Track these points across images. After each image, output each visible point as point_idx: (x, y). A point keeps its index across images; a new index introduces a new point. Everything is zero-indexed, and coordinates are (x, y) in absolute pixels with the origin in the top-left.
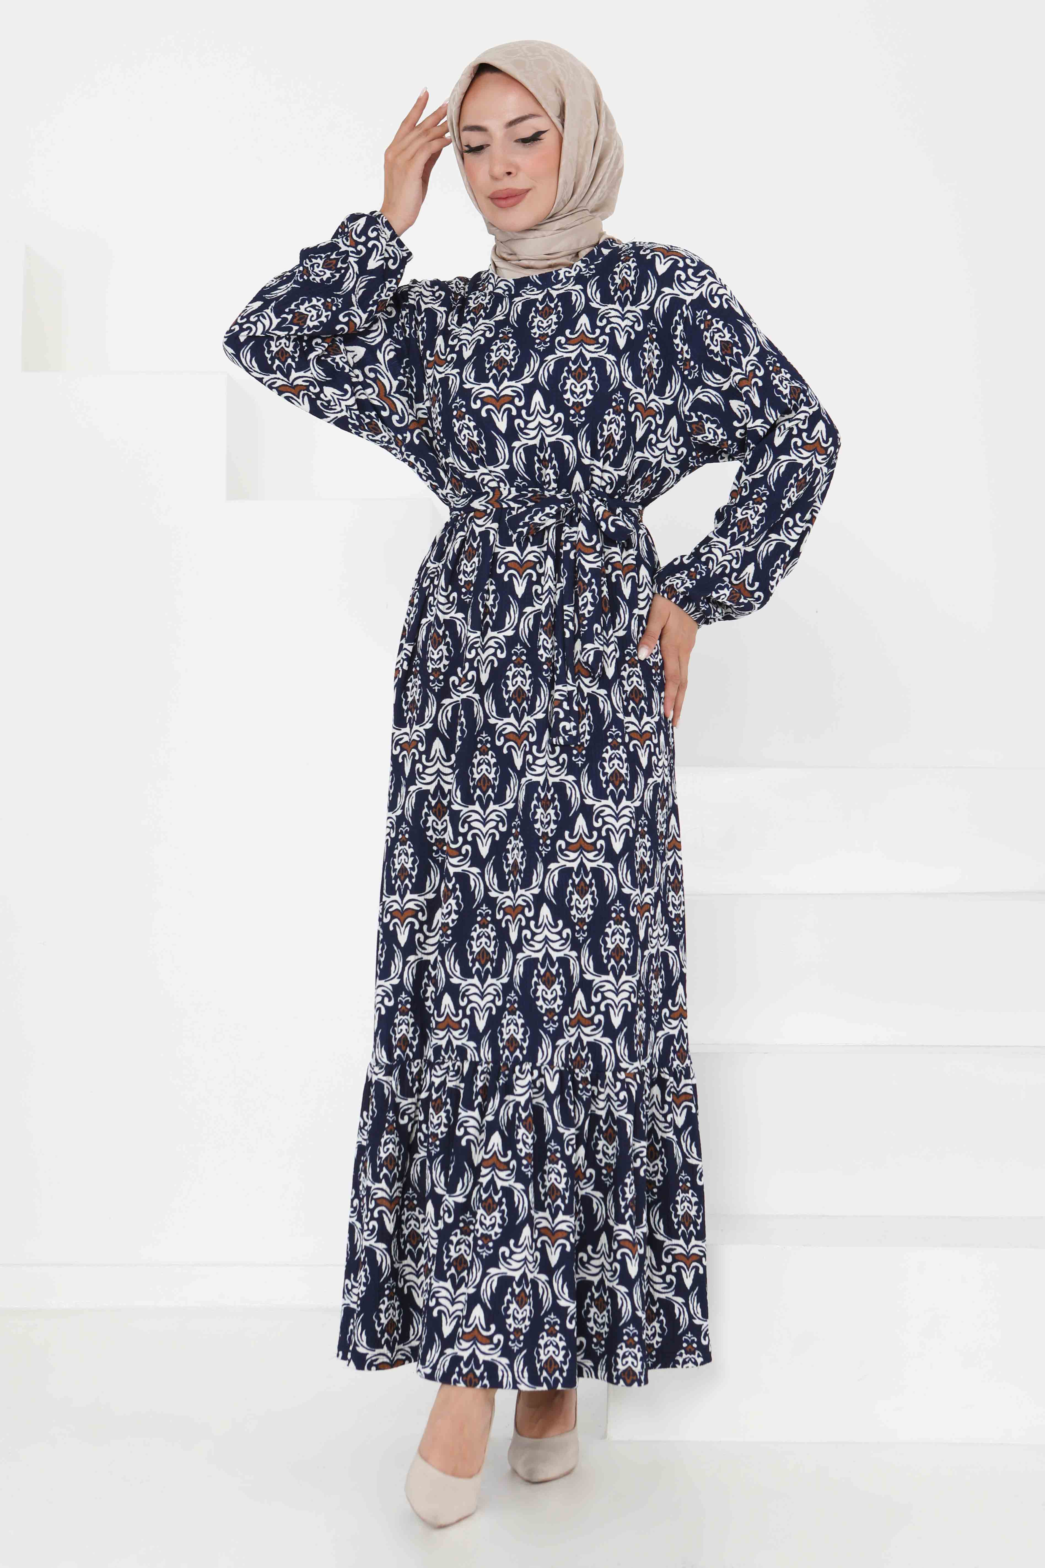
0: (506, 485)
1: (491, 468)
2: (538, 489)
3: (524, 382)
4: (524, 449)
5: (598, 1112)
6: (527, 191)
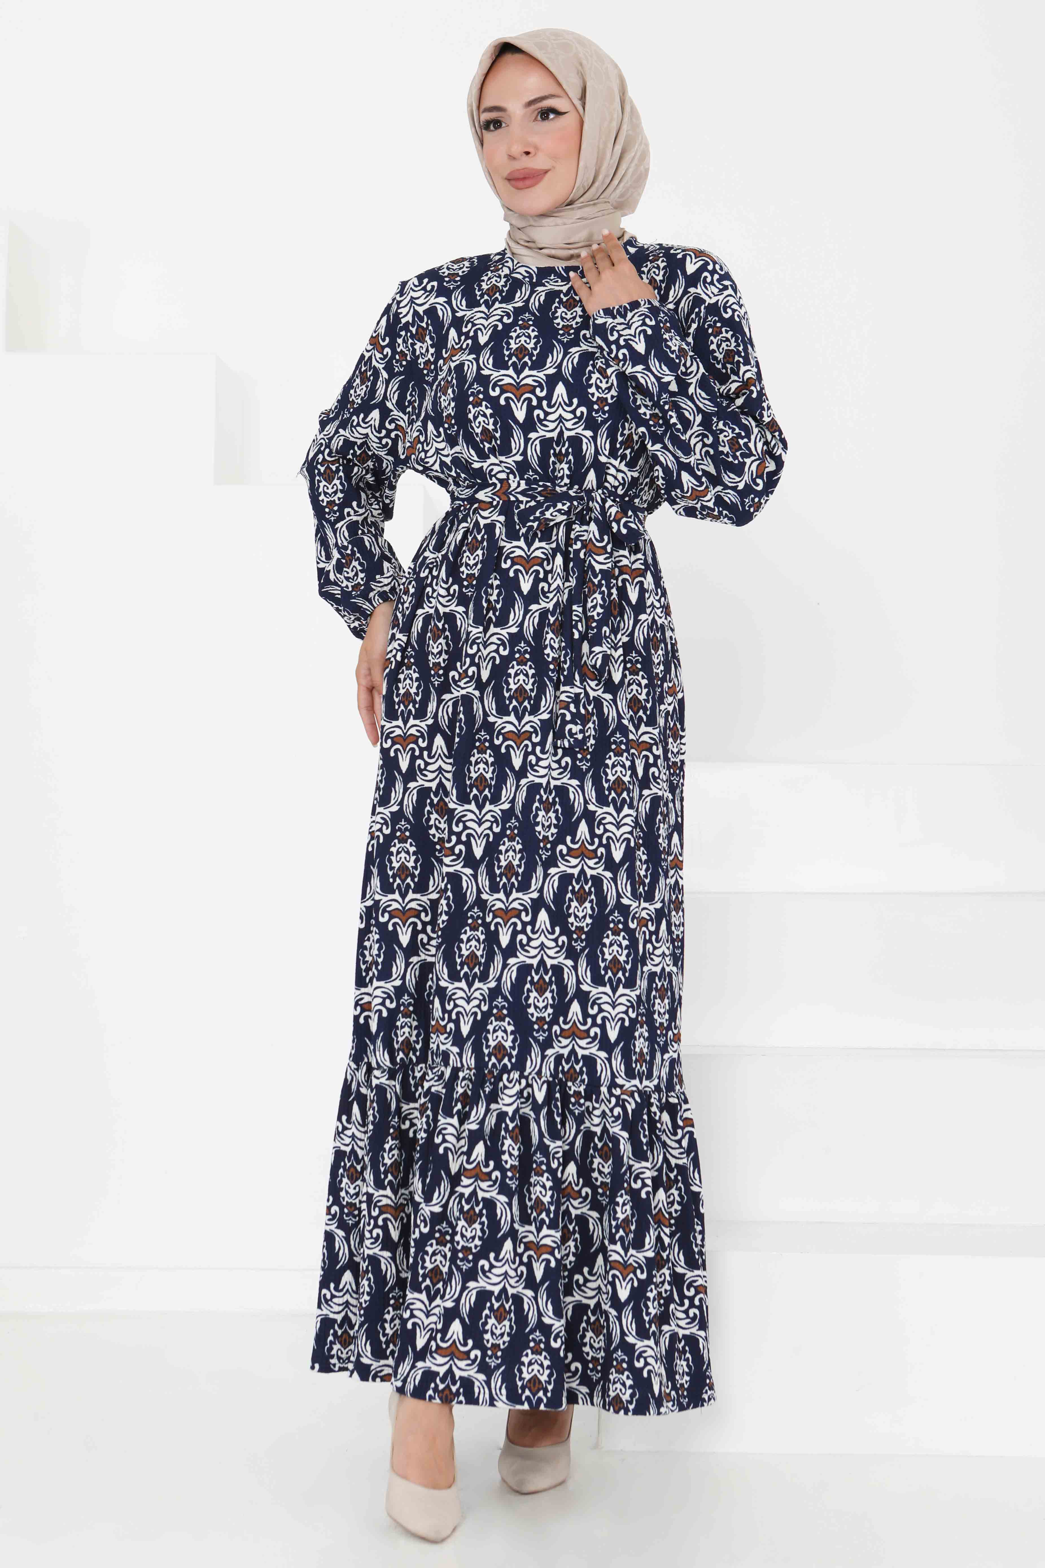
3: (547, 372)
5: (593, 1129)
6: (546, 172)
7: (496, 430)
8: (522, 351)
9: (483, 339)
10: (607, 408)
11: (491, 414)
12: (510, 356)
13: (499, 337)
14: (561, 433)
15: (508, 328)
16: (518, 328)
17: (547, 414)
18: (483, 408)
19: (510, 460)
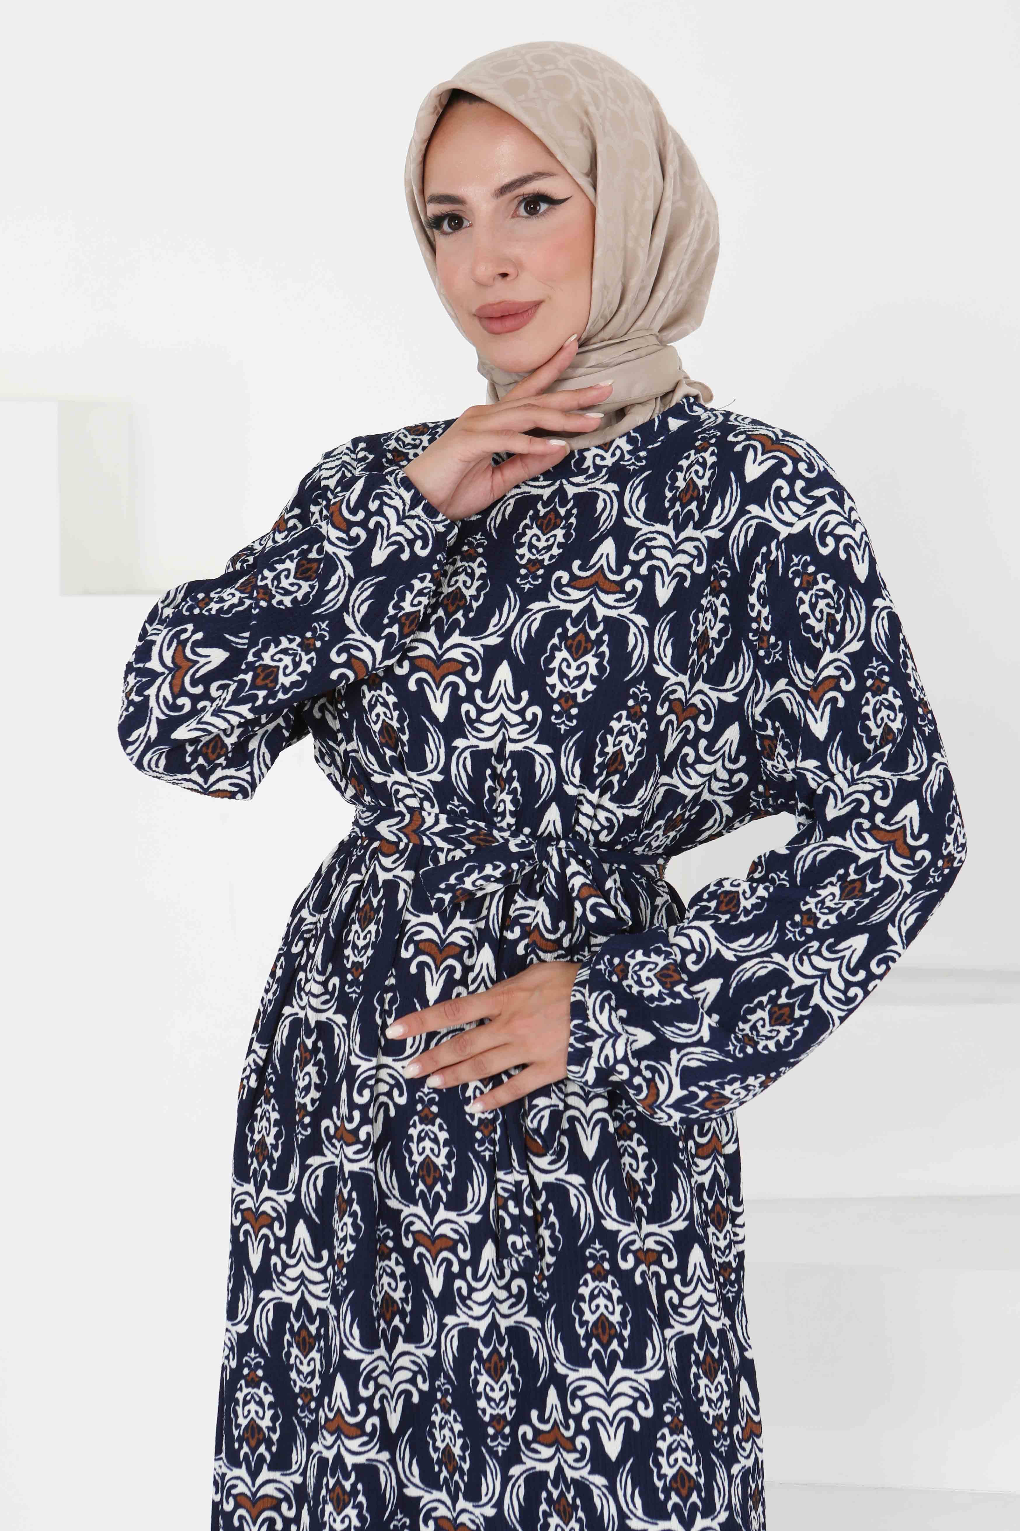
0: (433, 806)
1: (413, 775)
2: (482, 824)
3: (486, 642)
4: (472, 753)
6: (538, 304)
7: (401, 730)
8: (457, 598)
11: (395, 704)
12: (435, 608)
14: (503, 745)
16: (458, 558)
18: (383, 693)
19: (423, 779)
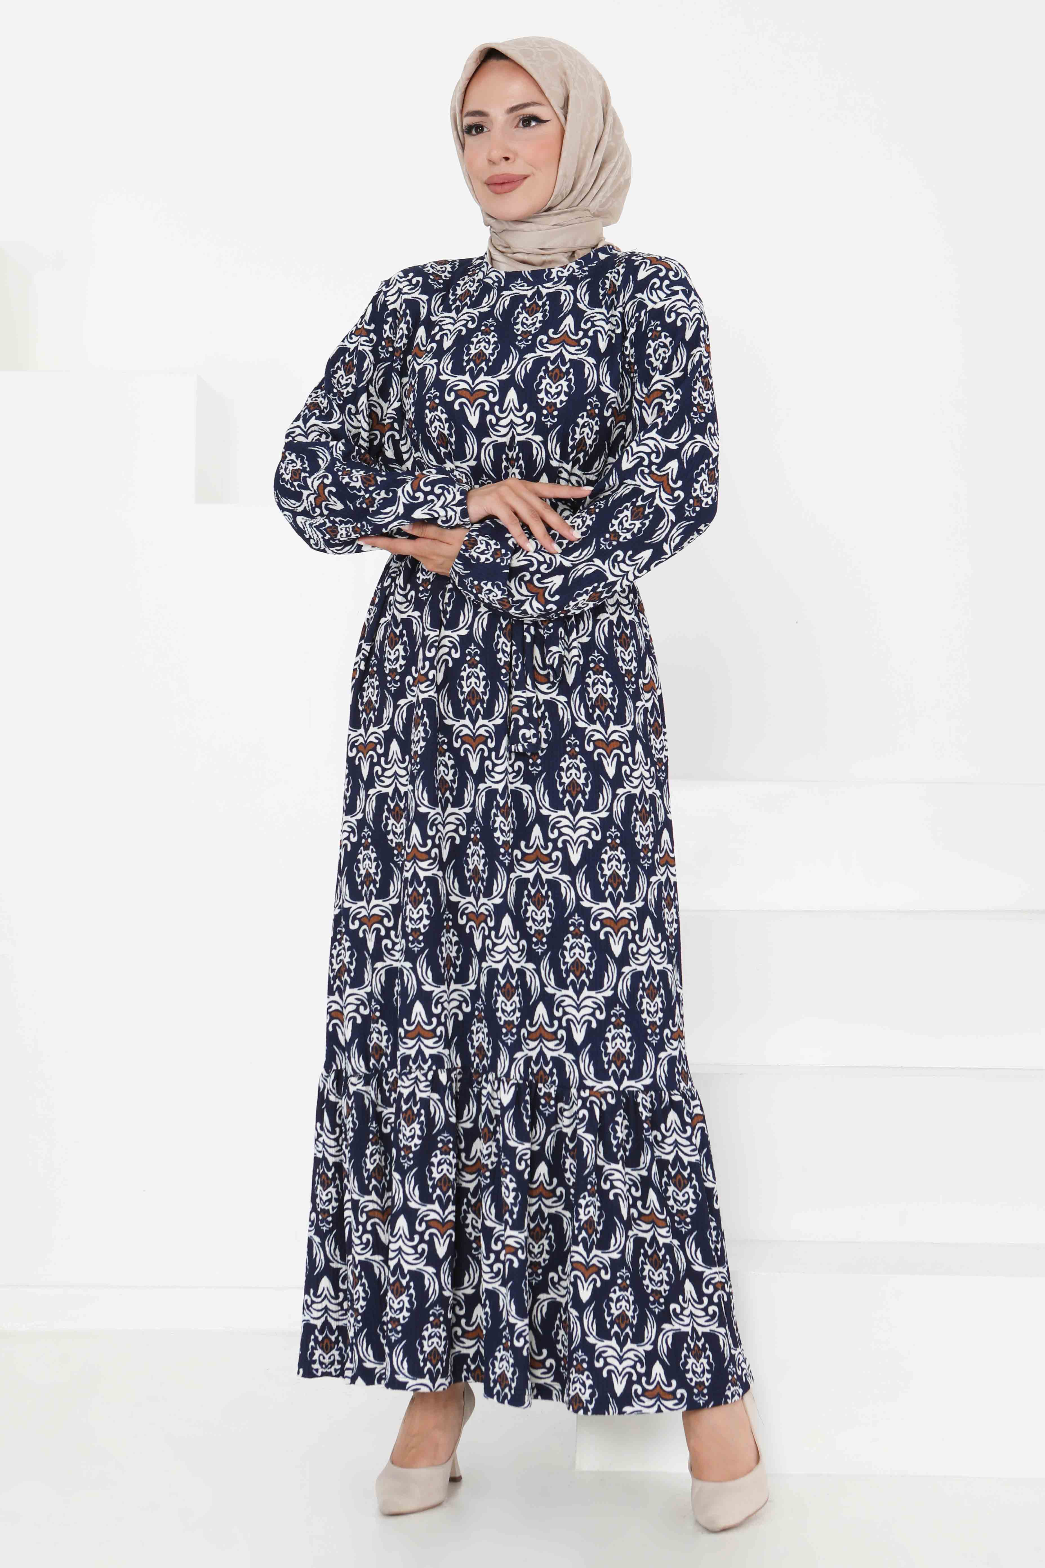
4: (493, 446)
5: (565, 1130)
6: (525, 177)
7: (450, 435)
8: (480, 355)
9: (447, 344)
10: (555, 413)
11: (446, 419)
12: (468, 362)
13: (462, 341)
14: (513, 438)
15: (471, 333)
16: (479, 333)
17: (499, 419)
18: (439, 413)
19: (465, 465)
